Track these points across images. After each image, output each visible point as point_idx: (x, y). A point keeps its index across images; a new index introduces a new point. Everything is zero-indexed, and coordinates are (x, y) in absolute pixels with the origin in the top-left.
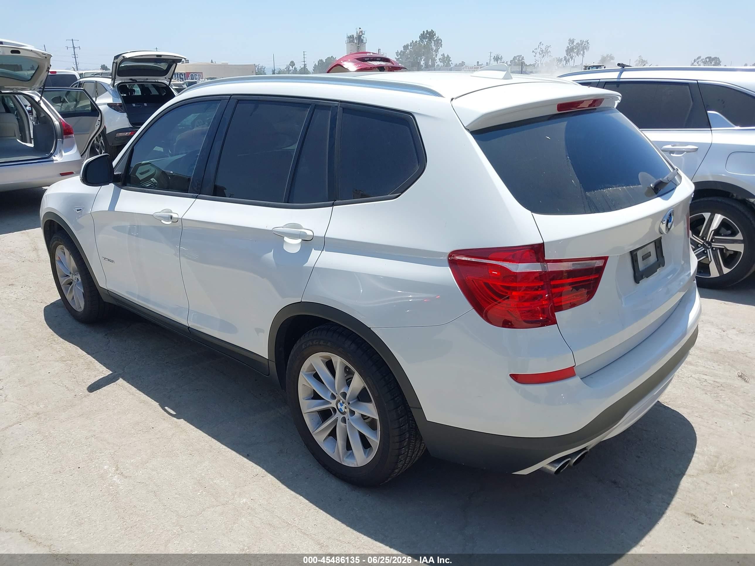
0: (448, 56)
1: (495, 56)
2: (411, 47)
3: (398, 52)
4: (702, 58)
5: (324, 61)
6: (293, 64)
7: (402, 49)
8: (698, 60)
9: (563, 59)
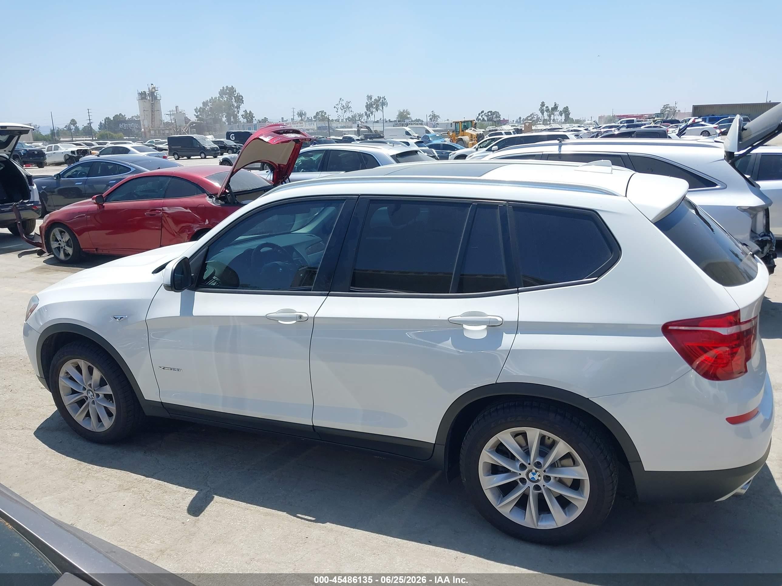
0: (250, 112)
1: (298, 112)
2: (211, 104)
3: (197, 109)
4: (485, 112)
5: (112, 119)
6: (74, 122)
7: (201, 106)
8: (482, 114)
9: (364, 114)
